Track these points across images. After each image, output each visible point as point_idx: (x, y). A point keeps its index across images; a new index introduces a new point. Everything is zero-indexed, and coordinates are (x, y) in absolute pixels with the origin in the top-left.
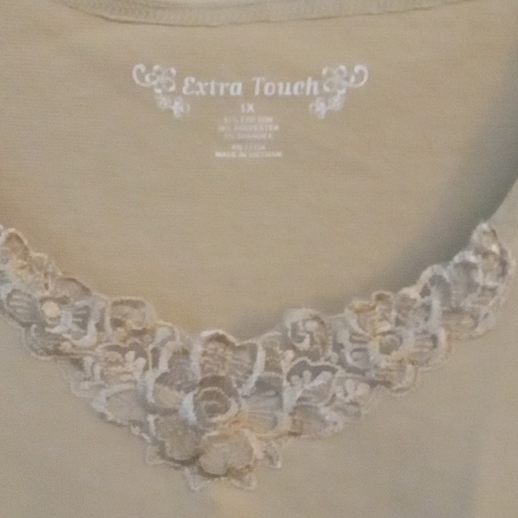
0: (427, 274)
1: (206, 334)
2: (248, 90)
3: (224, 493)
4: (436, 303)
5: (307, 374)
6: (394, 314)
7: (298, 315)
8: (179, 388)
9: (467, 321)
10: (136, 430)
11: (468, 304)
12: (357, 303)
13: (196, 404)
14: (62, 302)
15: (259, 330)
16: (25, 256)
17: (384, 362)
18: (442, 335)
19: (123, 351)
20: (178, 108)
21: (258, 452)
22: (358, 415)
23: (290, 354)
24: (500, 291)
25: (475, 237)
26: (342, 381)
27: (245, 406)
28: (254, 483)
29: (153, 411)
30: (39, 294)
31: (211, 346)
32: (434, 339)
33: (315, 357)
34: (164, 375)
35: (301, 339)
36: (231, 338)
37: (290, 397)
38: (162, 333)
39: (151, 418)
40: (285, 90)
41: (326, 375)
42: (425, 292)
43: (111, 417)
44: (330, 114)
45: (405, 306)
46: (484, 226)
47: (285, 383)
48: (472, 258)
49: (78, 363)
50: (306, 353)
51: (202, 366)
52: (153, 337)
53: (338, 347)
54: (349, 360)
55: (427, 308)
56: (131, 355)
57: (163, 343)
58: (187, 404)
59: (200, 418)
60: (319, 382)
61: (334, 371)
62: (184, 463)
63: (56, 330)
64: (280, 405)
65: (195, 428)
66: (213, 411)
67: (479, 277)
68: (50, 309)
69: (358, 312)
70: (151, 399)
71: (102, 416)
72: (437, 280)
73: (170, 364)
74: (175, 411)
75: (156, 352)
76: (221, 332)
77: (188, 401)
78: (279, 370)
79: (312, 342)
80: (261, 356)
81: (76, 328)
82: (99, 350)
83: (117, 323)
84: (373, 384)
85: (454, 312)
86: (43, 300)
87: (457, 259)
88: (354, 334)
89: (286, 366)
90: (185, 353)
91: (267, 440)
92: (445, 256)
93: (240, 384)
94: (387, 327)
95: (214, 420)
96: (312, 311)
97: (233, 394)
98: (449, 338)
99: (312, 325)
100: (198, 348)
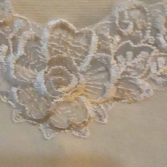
1: (52, 23)
5: (130, 54)
7: (124, 6)
8: (33, 67)
10: (4, 99)
13: (46, 79)
21: (91, 113)
23: (117, 38)
26: (156, 59)
28: (88, 134)
31: (57, 32)
33: (136, 40)
34: (22, 57)
35: (126, 25)
36: (71, 26)
38: (18, 24)
39: (14, 90)
41: (144, 53)
47: (113, 61)
50: (130, 37)
51: (50, 49)
52: (12, 28)
53: (155, 32)
57: (20, 32)
58: (40, 79)
61: (150, 51)
62: (39, 121)
64: (109, 78)
65: (46, 96)
66: (59, 84)
73: (26, 49)
74: (32, 85)
75: (14, 39)
76: (64, 21)
77: (40, 77)
79: (135, 27)
80: (95, 39)
90: (37, 39)
91: (98, 104)
93: (78, 62)
95: (60, 90)
96: (136, 2)
97: (73, 70)
99: (136, 14)
100: (46, 34)
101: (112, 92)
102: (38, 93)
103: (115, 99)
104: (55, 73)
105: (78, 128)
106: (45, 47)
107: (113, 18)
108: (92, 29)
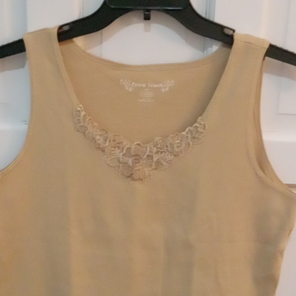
0: (187, 130)
1: (136, 143)
2: (147, 86)
3: (137, 184)
4: (189, 135)
5: (159, 153)
6: (180, 139)
7: (157, 139)
8: (128, 157)
9: (197, 140)
10: (117, 168)
11: (197, 136)
12: (171, 135)
13: (132, 162)
14: (101, 135)
15: (148, 143)
16: (92, 124)
17: (177, 150)
18: (191, 143)
19: (115, 148)
20: (130, 90)
21: (147, 174)
22: (171, 163)
23: (155, 148)
24: (204, 132)
25: (198, 120)
26: (167, 155)
27: (144, 161)
28: (146, 183)
29: (121, 163)
30: (95, 133)
31: (137, 146)
32: (189, 144)
33: (161, 149)
34: (125, 154)
35: (158, 145)
36: (141, 144)
37: (155, 159)
38: (124, 143)
39: (121, 165)
40: (155, 86)
41: (164, 153)
42: (187, 133)
43: (111, 165)
44: (165, 91)
45: (182, 136)
46: (200, 118)
47: (154, 155)
48: (197, 125)
49: (103, 151)
50: (159, 148)
51: (134, 151)
52: (122, 144)
53: (167, 146)
54: (169, 149)
55: (187, 137)
56: (117, 149)
57: (125, 146)
58: (130, 161)
59: (133, 164)
60: (162, 155)
62: (128, 177)
63: (99, 142)
64: (152, 162)
65: (131, 167)
66: (136, 163)
67: (199, 129)
68: (98, 137)
69: (172, 137)
70: (121, 160)
71: (109, 165)
72: (190, 130)
73: (126, 151)
74: (127, 163)
75: (123, 148)
76: (138, 143)
77: (130, 160)
78: (152, 152)
79: (161, 145)
80: (148, 148)
81: (104, 142)
82: (109, 147)
83: (114, 141)
84: (175, 156)
85: (193, 138)
86: (96, 135)
87: (194, 125)
88: (170, 143)
89: (154, 151)
90: (130, 148)
91: (149, 171)
92: (191, 125)
93: (143, 156)
94: (178, 142)
95: (136, 165)
96: (161, 138)
97: (141, 158)
98: (193, 144)
99: (161, 141)
100: (133, 147)
101: (154, 167)
102: (129, 166)
103: (155, 169)
104: (135, 159)
105: (141, 180)
106: (133, 150)
107: (154, 142)
108: (148, 145)
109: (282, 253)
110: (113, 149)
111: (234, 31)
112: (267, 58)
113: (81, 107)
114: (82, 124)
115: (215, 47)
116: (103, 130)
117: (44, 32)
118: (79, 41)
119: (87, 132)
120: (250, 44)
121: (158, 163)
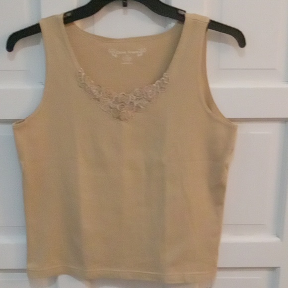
0: (157, 82)
1: (121, 93)
2: (127, 53)
4: (158, 86)
5: (138, 100)
6: (152, 89)
7: (136, 90)
8: (116, 104)
9: (163, 89)
10: (109, 112)
11: (163, 86)
12: (146, 87)
14: (96, 89)
15: (130, 93)
17: (150, 97)
18: (159, 92)
20: (116, 56)
21: (130, 116)
22: (147, 107)
23: (135, 97)
24: (168, 84)
25: (164, 75)
26: (144, 101)
27: (128, 106)
28: (129, 122)
29: (112, 108)
30: (92, 88)
31: (122, 96)
33: (139, 97)
34: (114, 102)
35: (137, 94)
37: (135, 104)
40: (133, 53)
41: (141, 100)
42: (157, 85)
44: (140, 56)
45: (154, 87)
46: (165, 73)
47: (134, 102)
48: (163, 78)
49: (99, 100)
51: (121, 99)
52: (112, 95)
53: (143, 95)
54: (145, 97)
55: (157, 87)
56: (108, 98)
58: (118, 106)
59: (120, 109)
62: (117, 118)
63: (95, 94)
64: (133, 106)
65: (119, 111)
66: (122, 108)
67: (165, 82)
68: (94, 91)
70: (111, 106)
71: (103, 110)
73: (115, 99)
74: (116, 108)
75: (112, 98)
76: (124, 93)
78: (133, 100)
79: (139, 94)
80: (130, 97)
81: (99, 94)
82: (102, 97)
83: (106, 93)
84: (149, 101)
85: (161, 88)
87: (161, 79)
88: (145, 92)
92: (159, 79)
93: (127, 102)
94: (150, 91)
96: (138, 89)
97: (125, 104)
98: (161, 93)
99: (139, 91)
100: (120, 96)
101: (134, 110)
102: (117, 110)
103: (136, 112)
104: (121, 105)
105: (126, 120)
106: (119, 99)
107: (134, 92)
108: (130, 95)
109: (227, 167)
110: (106, 98)
111: (185, 12)
112: (209, 30)
113: (81, 70)
114: (83, 82)
115: (173, 24)
116: (99, 85)
117: (54, 18)
118: (78, 23)
119: (86, 87)
120: (196, 20)
121: (138, 107)
